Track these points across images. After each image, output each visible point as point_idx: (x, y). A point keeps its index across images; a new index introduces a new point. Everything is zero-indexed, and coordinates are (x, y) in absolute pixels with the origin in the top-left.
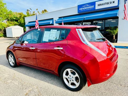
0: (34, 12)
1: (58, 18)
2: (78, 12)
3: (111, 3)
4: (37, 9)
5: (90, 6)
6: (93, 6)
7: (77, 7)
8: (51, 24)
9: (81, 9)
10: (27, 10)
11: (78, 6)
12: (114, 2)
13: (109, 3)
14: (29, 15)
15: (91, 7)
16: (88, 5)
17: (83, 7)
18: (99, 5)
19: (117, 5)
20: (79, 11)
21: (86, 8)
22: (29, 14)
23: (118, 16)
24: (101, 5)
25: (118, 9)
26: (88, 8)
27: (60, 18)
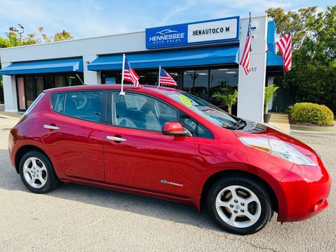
0: (31, 36)
1: (96, 57)
2: (147, 47)
3: (222, 30)
4: (41, 29)
5: (177, 33)
6: (182, 35)
7: (145, 33)
8: (74, 70)
9: (154, 39)
10: (11, 29)
11: (146, 29)
12: (228, 29)
13: (219, 30)
14: (15, 43)
15: (177, 36)
16: (171, 31)
17: (159, 35)
18: (195, 33)
19: (234, 36)
20: (148, 43)
21: (165, 38)
22: (15, 39)
23: (237, 61)
24: (200, 32)
25: (237, 45)
26: (171, 37)
27: (100, 56)
